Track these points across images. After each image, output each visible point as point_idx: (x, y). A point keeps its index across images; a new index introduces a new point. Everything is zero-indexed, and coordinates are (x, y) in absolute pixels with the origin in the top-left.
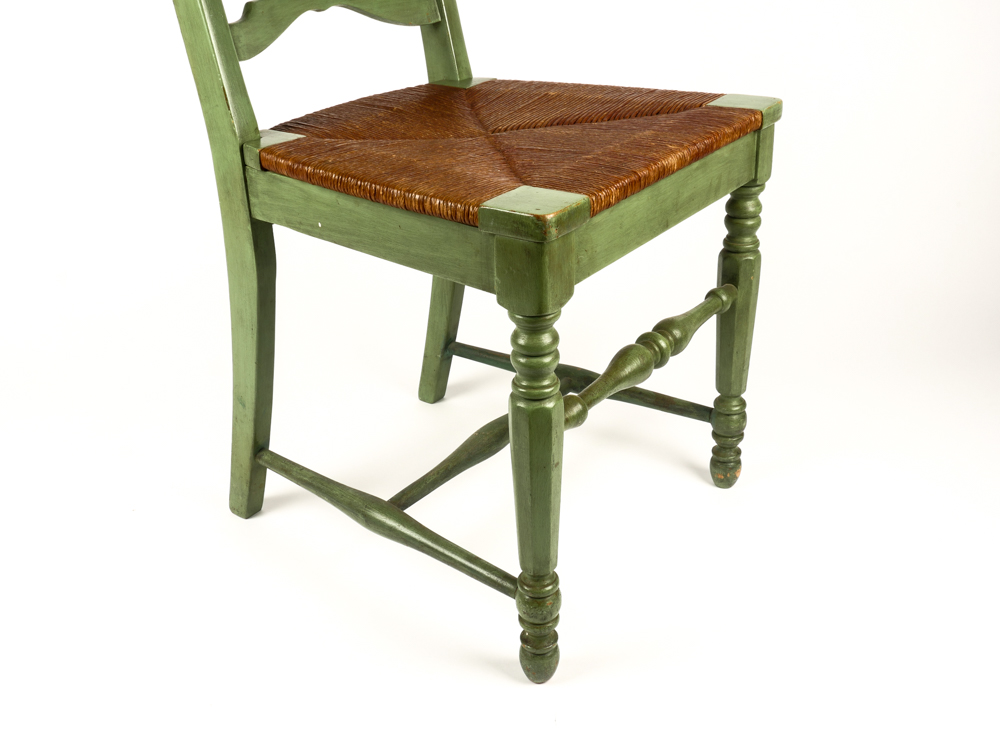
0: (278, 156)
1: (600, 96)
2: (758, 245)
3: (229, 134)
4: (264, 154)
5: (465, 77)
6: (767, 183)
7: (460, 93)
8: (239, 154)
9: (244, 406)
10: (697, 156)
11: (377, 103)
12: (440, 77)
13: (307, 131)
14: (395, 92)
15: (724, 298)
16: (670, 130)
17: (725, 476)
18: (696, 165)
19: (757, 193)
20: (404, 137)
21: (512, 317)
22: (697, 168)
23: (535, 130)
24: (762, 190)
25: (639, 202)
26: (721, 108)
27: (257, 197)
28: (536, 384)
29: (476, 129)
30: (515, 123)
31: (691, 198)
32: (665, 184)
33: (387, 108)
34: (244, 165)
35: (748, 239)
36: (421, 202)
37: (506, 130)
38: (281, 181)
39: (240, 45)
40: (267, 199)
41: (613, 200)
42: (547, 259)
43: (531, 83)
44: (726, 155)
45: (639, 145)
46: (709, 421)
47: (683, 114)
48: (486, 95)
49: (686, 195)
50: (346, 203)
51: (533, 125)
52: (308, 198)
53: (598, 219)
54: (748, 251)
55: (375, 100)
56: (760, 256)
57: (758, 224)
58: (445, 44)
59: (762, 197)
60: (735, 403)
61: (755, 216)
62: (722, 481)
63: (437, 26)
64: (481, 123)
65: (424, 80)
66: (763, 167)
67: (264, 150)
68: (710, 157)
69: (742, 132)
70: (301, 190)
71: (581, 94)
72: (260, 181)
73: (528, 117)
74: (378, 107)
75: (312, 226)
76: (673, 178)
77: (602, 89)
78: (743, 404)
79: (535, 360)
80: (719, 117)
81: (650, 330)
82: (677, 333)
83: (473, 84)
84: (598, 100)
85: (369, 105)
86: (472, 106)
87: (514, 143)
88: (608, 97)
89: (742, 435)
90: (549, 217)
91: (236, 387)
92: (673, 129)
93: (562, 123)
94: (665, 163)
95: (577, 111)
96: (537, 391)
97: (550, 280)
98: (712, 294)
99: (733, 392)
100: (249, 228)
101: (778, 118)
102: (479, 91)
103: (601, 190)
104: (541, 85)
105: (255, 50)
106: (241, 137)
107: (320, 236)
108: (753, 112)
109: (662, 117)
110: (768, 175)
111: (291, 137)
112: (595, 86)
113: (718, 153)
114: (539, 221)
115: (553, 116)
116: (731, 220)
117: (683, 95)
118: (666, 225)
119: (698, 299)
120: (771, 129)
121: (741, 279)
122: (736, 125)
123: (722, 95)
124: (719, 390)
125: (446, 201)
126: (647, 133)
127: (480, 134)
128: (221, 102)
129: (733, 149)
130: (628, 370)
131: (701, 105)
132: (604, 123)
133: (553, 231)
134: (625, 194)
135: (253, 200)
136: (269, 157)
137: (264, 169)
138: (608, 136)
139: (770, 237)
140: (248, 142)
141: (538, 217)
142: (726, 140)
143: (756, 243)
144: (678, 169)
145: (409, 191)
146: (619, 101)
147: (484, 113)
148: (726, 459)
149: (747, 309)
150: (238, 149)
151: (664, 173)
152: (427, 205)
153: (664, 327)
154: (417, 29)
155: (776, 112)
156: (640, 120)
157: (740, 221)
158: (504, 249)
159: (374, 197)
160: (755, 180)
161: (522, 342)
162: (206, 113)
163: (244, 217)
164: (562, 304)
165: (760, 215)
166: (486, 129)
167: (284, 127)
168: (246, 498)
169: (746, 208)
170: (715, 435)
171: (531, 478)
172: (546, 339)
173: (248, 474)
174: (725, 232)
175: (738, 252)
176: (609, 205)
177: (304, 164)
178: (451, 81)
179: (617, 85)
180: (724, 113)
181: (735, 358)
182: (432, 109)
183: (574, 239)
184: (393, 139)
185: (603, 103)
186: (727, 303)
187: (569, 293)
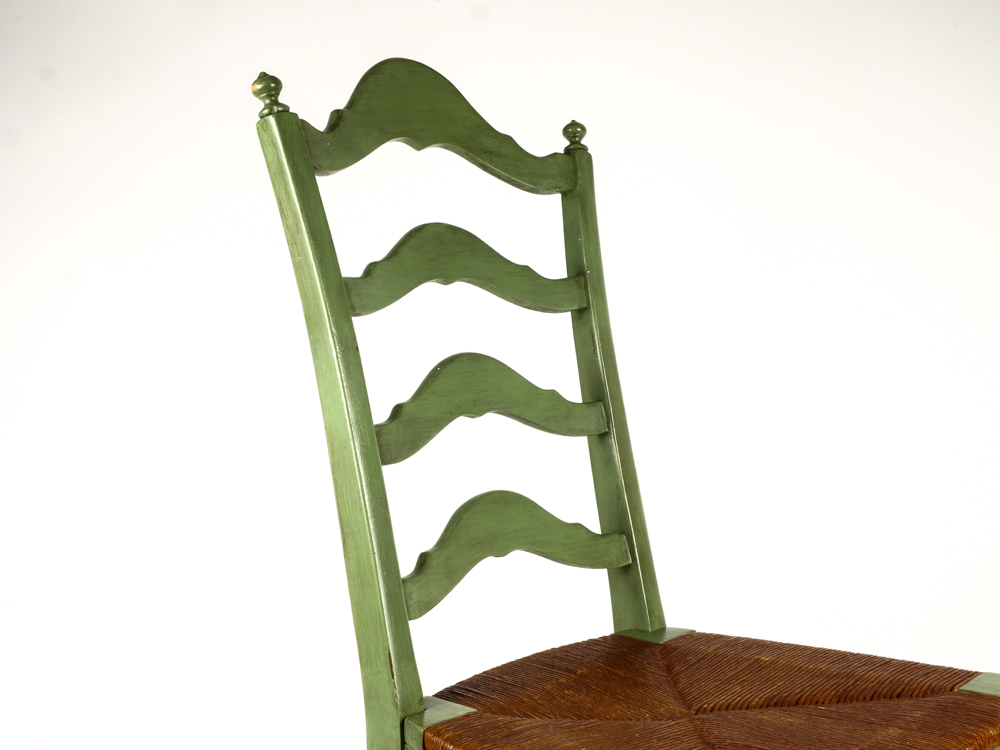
0: (446, 740)
1: (823, 666)
4: (429, 735)
5: (657, 627)
7: (653, 650)
8: (399, 729)
11: (557, 663)
13: (477, 702)
14: (576, 646)
16: (920, 729)
20: (591, 715)
23: (749, 713)
26: (979, 696)
29: (675, 706)
30: (723, 700)
33: (570, 671)
34: (403, 743)
37: (712, 710)
39: (411, 603)
43: (738, 640)
48: (685, 654)
51: (746, 705)
55: (555, 657)
63: (627, 569)
64: (681, 696)
67: (430, 729)
73: (737, 693)
74: (559, 668)
77: (826, 654)
80: (978, 711)
83: (667, 638)
84: (822, 672)
85: (548, 665)
86: (669, 669)
88: (835, 668)
92: (923, 727)
93: (778, 703)
95: (798, 687)
102: (676, 648)
104: (749, 644)
105: (424, 609)
106: (403, 710)
109: (905, 703)
111: (460, 710)
112: (818, 649)
115: (769, 692)
123: (976, 674)
126: (891, 731)
127: (682, 715)
128: (385, 669)
131: (952, 689)
132: (833, 708)
136: (436, 739)
140: (411, 716)
142: (991, 745)
146: (849, 676)
147: (683, 681)
150: (398, 724)
156: (878, 706)
166: (689, 707)
167: (450, 694)
178: (642, 631)
179: (843, 649)
180: (984, 706)
182: (622, 674)
184: (580, 717)
185: (829, 677)
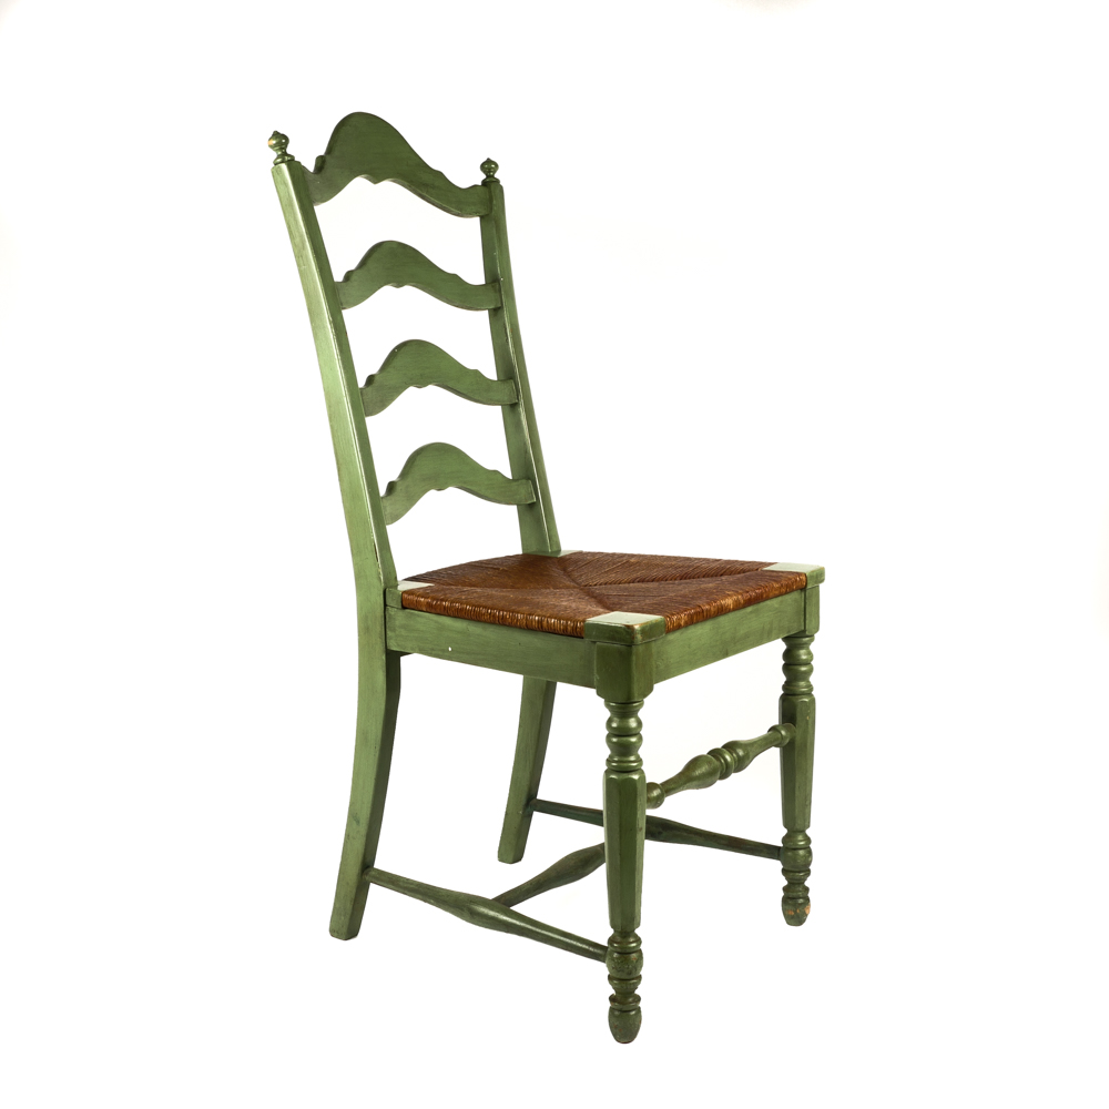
0: (418, 596)
1: (674, 563)
2: (812, 689)
3: (376, 581)
4: (405, 595)
5: (555, 549)
6: (816, 635)
7: (552, 560)
8: (381, 596)
9: (358, 822)
10: (749, 602)
12: (533, 549)
14: (498, 559)
15: (783, 733)
17: (795, 912)
18: (749, 609)
19: (808, 644)
20: (512, 587)
21: (607, 705)
22: (751, 612)
23: (621, 585)
24: (812, 640)
25: (702, 631)
26: (773, 571)
27: (394, 630)
28: (625, 759)
29: (571, 584)
30: (603, 580)
31: (747, 636)
32: (723, 620)
34: (385, 605)
35: (803, 683)
36: (540, 622)
37: (596, 585)
38: (418, 616)
40: (403, 632)
41: (682, 623)
42: (634, 658)
43: (614, 554)
44: (776, 606)
45: (704, 591)
46: (778, 859)
47: (742, 575)
48: (576, 562)
49: (742, 631)
50: (474, 629)
51: (619, 582)
52: (442, 628)
53: (671, 637)
54: (803, 694)
55: (482, 563)
56: (814, 700)
57: (811, 670)
58: (538, 521)
59: (813, 647)
60: (800, 838)
61: (807, 663)
62: (792, 917)
63: (532, 505)
64: (573, 581)
65: (520, 552)
66: (811, 621)
67: (403, 593)
68: (762, 604)
69: (788, 589)
70: (436, 622)
71: (658, 562)
72: (399, 617)
73: (613, 577)
74: (485, 568)
75: (443, 651)
76: (731, 615)
77: (676, 558)
78: (808, 840)
79: (625, 739)
81: (720, 746)
82: (741, 753)
83: (563, 554)
84: (672, 566)
85: (478, 567)
86: (564, 570)
87: (604, 592)
88: (680, 564)
89: (809, 871)
90: (637, 627)
91: (352, 804)
92: (731, 583)
93: (642, 581)
94: (723, 602)
95: (654, 573)
96: (625, 765)
97: (636, 674)
98: (773, 729)
99: (798, 827)
100: (384, 657)
101: (822, 581)
102: (569, 559)
103: (673, 615)
104: (623, 555)
105: (396, 518)
106: (385, 583)
107: (450, 658)
108: (799, 574)
110: (817, 629)
111: (423, 585)
113: (768, 602)
114: (629, 629)
115: (634, 576)
116: (787, 668)
117: (743, 563)
118: (726, 654)
119: (762, 731)
120: (817, 589)
121: (799, 718)
122: (784, 582)
123: (776, 563)
124: (786, 825)
125: (560, 619)
126: (711, 585)
127: (575, 587)
129: (781, 602)
130: (698, 772)
131: (757, 570)
132: (677, 581)
133: (639, 637)
134: (692, 621)
135: (389, 633)
136: (408, 597)
137: (404, 608)
138: (680, 588)
139: (822, 682)
140: (390, 587)
141: (628, 627)
143: (810, 687)
144: (734, 610)
145: (530, 615)
146: (689, 567)
147: (575, 574)
148: (795, 894)
149: (806, 746)
150: (381, 592)
151: (722, 611)
152: (545, 623)
153: (731, 746)
154: (514, 509)
155: (819, 576)
157: (795, 667)
158: (602, 653)
159: (501, 622)
160: (804, 631)
161: (614, 725)
162: (356, 565)
163: (380, 649)
164: (645, 696)
165: (812, 663)
166: (579, 584)
168: (348, 916)
169: (799, 656)
170: (785, 872)
171: (621, 838)
172: (632, 723)
173: (354, 891)
174: (783, 679)
175: (794, 695)
176: (679, 627)
177: (442, 600)
178: (545, 551)
180: (775, 575)
181: (797, 793)
182: (532, 570)
183: (654, 647)
185: (676, 568)
186: (786, 737)
187: (650, 689)
